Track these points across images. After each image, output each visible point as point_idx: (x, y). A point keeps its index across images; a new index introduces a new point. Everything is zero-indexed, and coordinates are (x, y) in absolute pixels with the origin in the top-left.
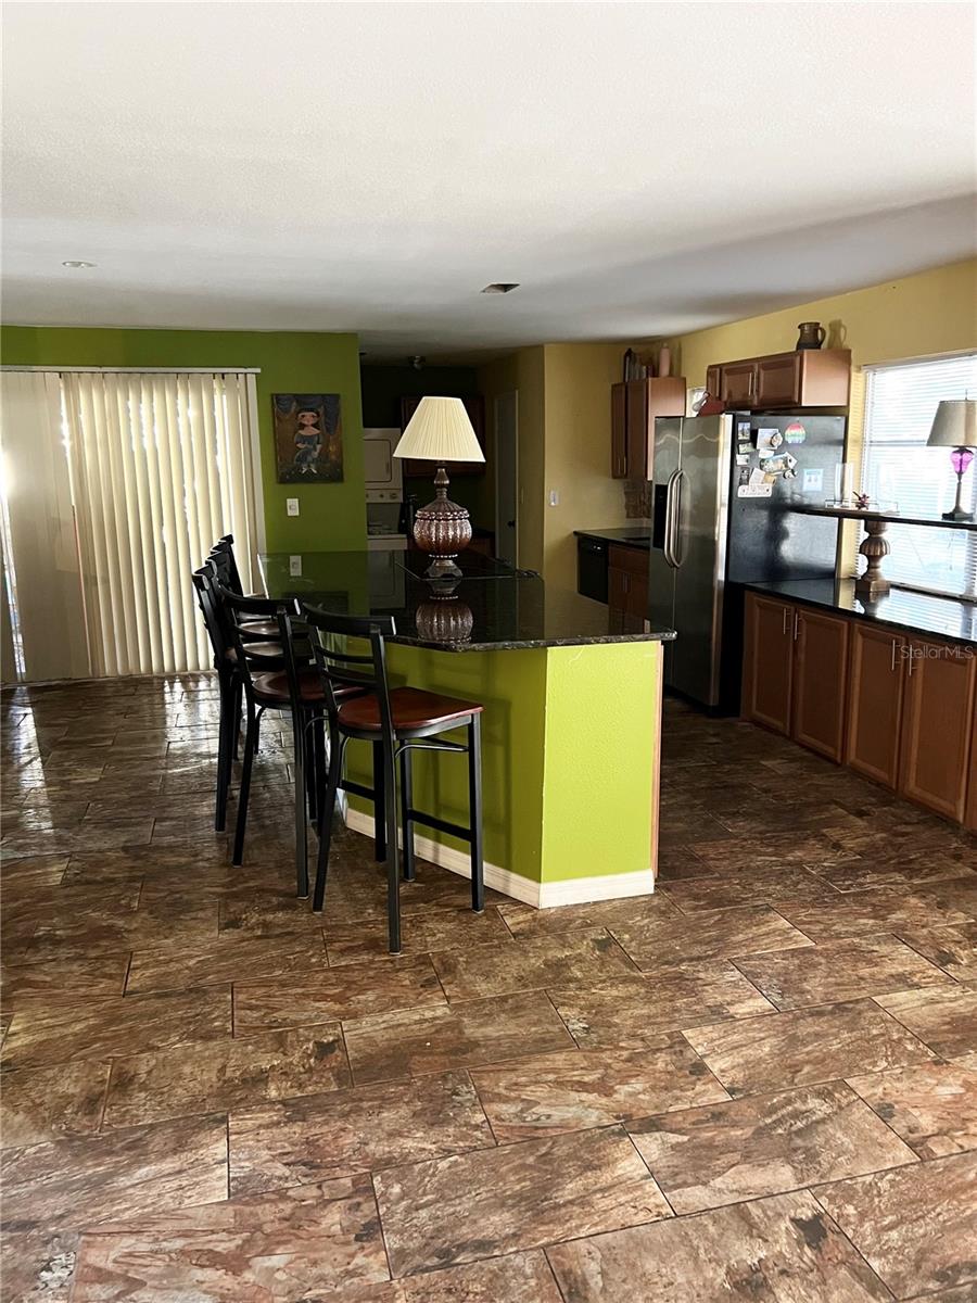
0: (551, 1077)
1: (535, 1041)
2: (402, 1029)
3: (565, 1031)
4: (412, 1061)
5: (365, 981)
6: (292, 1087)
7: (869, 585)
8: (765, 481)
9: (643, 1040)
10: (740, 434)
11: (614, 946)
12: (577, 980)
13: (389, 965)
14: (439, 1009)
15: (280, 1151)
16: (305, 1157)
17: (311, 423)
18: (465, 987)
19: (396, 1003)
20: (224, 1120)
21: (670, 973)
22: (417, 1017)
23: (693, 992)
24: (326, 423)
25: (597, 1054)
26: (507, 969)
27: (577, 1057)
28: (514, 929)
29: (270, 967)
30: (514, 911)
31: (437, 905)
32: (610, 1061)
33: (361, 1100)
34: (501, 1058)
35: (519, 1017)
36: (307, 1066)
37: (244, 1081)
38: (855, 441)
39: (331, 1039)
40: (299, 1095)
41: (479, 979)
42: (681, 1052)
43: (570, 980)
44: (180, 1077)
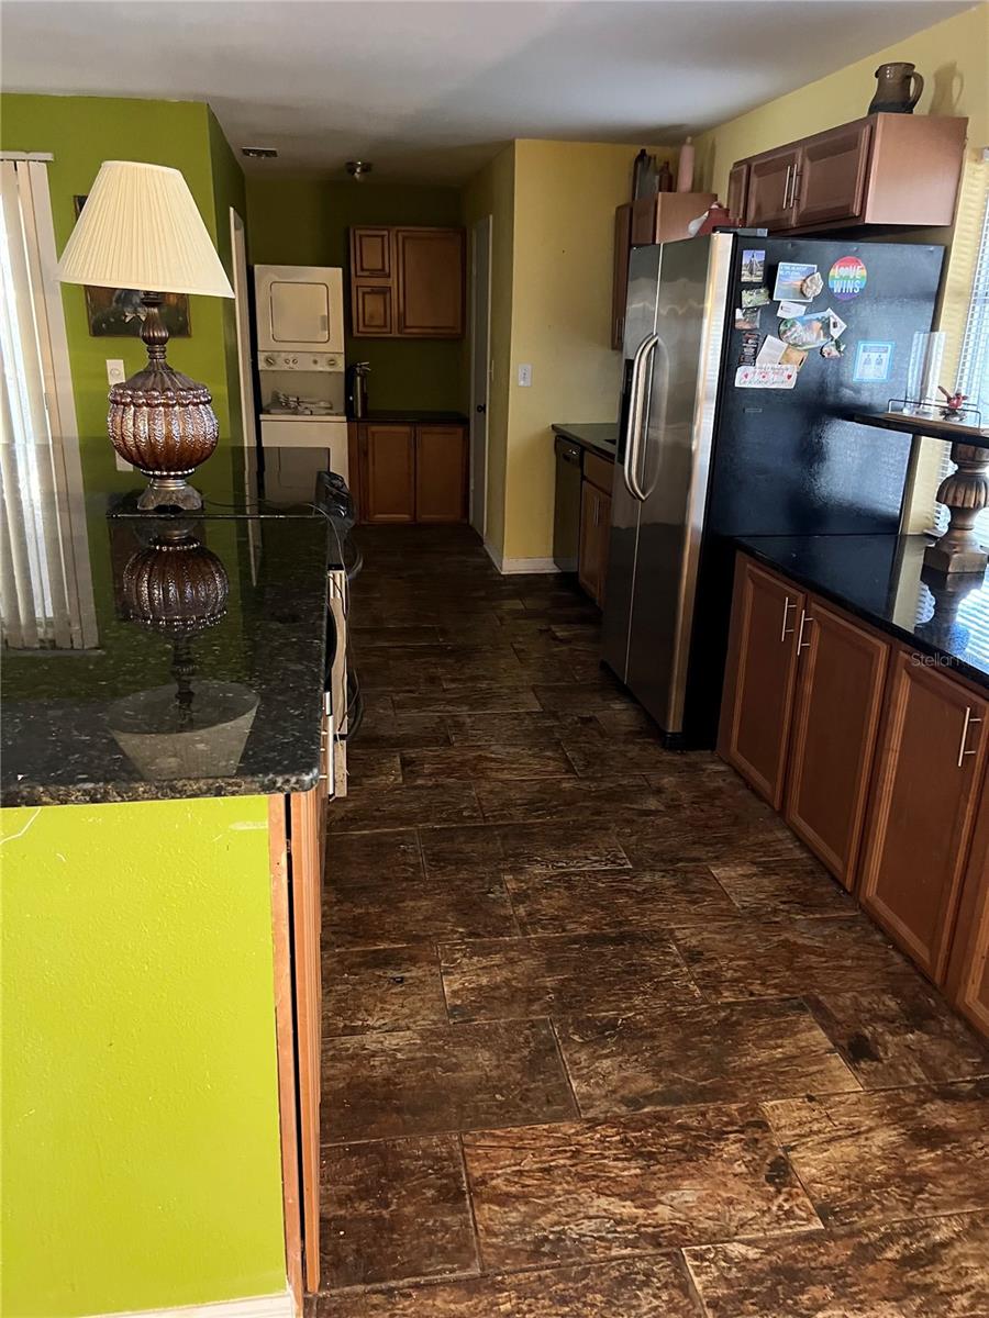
7: (947, 559)
8: (786, 359)
10: (745, 272)
38: (959, 294)
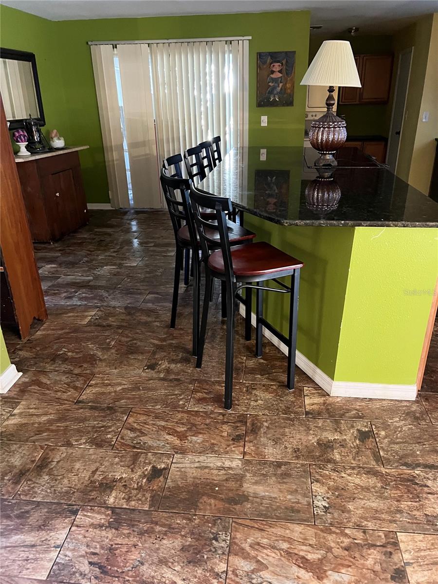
0: (285, 546)
1: (286, 508)
2: (207, 471)
3: (310, 505)
4: (201, 501)
5: (202, 426)
6: (124, 498)
9: (364, 532)
11: (371, 439)
12: (335, 462)
13: (221, 417)
14: (234, 462)
15: (92, 550)
16: (103, 561)
17: (278, 70)
18: (258, 448)
19: (211, 449)
20: (75, 513)
21: (405, 474)
22: (219, 464)
23: (418, 497)
24: (286, 69)
25: (325, 535)
26: (291, 440)
27: (310, 532)
28: (308, 408)
29: (156, 402)
30: (314, 394)
31: (268, 378)
32: (333, 545)
33: (156, 524)
34: (258, 516)
35: (284, 483)
36: (140, 484)
37: (101, 484)
39: (163, 466)
40: (124, 506)
41: (271, 443)
42: (391, 553)
43: (329, 461)
44: (70, 471)
